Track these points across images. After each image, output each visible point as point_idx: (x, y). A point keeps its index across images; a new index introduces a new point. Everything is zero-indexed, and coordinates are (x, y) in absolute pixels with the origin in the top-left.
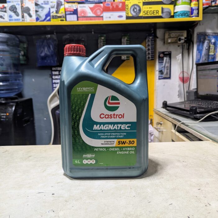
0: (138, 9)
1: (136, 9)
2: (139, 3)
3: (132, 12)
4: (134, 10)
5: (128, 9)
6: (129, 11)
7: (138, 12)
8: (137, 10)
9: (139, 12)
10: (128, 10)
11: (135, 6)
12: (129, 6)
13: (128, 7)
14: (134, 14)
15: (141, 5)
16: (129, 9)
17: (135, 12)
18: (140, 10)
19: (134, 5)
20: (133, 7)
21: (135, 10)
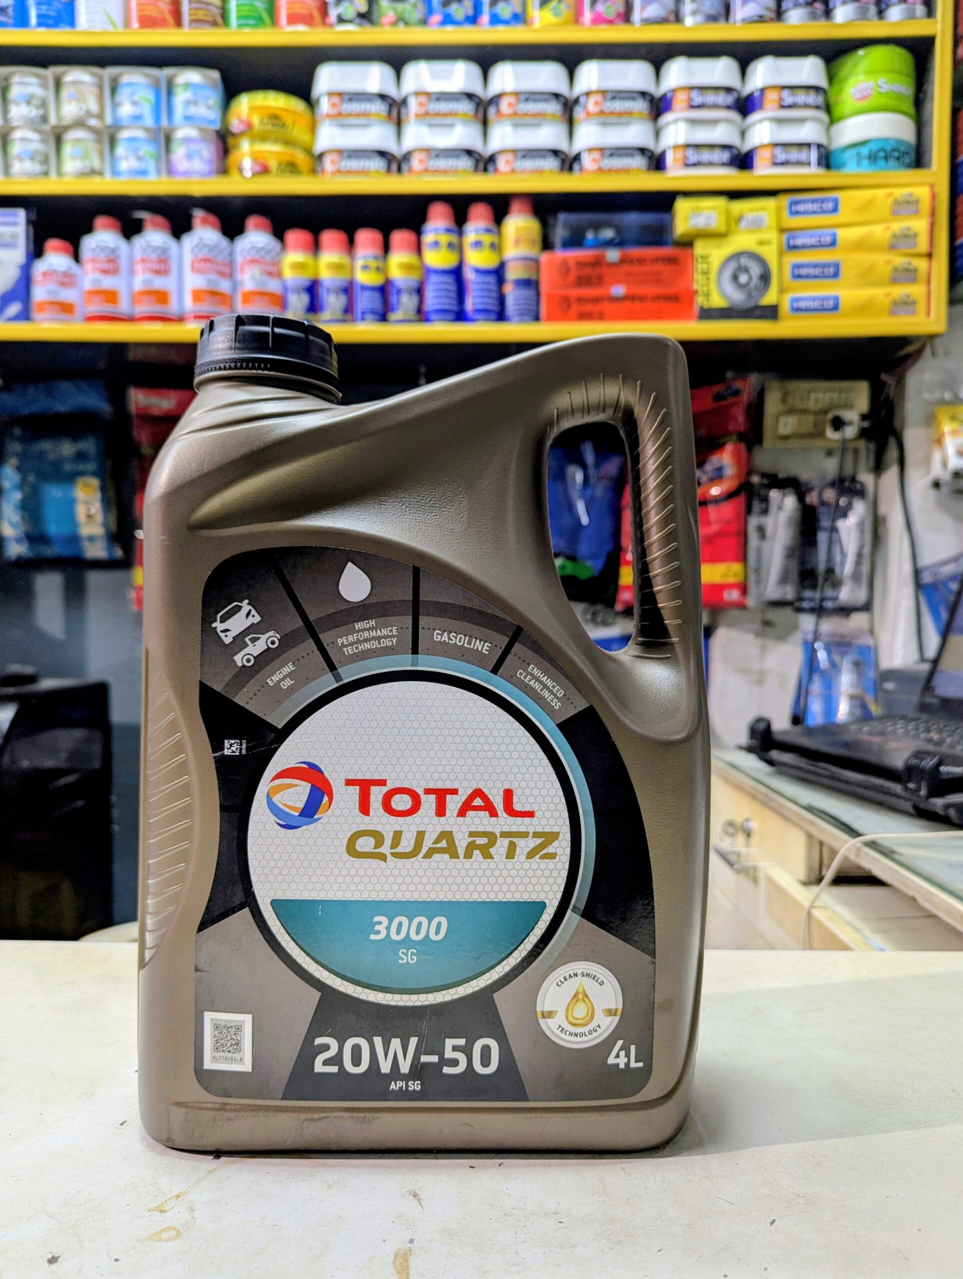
0: (756, 270)
1: (746, 270)
2: (761, 243)
3: (729, 288)
4: (735, 278)
5: (706, 273)
6: (713, 286)
7: (756, 288)
8: (750, 278)
9: (763, 284)
10: (708, 279)
11: (744, 261)
12: (710, 260)
13: (705, 266)
14: (738, 297)
15: (770, 254)
16: (713, 274)
17: (741, 286)
18: (765, 278)
19: (737, 256)
20: (732, 266)
21: (743, 278)
